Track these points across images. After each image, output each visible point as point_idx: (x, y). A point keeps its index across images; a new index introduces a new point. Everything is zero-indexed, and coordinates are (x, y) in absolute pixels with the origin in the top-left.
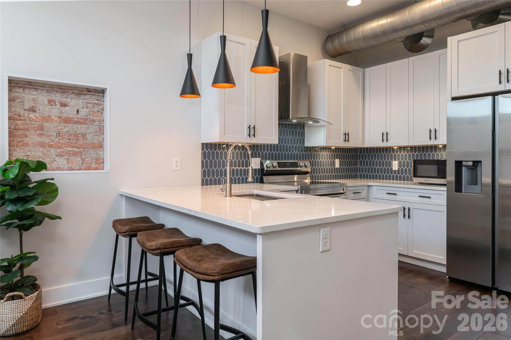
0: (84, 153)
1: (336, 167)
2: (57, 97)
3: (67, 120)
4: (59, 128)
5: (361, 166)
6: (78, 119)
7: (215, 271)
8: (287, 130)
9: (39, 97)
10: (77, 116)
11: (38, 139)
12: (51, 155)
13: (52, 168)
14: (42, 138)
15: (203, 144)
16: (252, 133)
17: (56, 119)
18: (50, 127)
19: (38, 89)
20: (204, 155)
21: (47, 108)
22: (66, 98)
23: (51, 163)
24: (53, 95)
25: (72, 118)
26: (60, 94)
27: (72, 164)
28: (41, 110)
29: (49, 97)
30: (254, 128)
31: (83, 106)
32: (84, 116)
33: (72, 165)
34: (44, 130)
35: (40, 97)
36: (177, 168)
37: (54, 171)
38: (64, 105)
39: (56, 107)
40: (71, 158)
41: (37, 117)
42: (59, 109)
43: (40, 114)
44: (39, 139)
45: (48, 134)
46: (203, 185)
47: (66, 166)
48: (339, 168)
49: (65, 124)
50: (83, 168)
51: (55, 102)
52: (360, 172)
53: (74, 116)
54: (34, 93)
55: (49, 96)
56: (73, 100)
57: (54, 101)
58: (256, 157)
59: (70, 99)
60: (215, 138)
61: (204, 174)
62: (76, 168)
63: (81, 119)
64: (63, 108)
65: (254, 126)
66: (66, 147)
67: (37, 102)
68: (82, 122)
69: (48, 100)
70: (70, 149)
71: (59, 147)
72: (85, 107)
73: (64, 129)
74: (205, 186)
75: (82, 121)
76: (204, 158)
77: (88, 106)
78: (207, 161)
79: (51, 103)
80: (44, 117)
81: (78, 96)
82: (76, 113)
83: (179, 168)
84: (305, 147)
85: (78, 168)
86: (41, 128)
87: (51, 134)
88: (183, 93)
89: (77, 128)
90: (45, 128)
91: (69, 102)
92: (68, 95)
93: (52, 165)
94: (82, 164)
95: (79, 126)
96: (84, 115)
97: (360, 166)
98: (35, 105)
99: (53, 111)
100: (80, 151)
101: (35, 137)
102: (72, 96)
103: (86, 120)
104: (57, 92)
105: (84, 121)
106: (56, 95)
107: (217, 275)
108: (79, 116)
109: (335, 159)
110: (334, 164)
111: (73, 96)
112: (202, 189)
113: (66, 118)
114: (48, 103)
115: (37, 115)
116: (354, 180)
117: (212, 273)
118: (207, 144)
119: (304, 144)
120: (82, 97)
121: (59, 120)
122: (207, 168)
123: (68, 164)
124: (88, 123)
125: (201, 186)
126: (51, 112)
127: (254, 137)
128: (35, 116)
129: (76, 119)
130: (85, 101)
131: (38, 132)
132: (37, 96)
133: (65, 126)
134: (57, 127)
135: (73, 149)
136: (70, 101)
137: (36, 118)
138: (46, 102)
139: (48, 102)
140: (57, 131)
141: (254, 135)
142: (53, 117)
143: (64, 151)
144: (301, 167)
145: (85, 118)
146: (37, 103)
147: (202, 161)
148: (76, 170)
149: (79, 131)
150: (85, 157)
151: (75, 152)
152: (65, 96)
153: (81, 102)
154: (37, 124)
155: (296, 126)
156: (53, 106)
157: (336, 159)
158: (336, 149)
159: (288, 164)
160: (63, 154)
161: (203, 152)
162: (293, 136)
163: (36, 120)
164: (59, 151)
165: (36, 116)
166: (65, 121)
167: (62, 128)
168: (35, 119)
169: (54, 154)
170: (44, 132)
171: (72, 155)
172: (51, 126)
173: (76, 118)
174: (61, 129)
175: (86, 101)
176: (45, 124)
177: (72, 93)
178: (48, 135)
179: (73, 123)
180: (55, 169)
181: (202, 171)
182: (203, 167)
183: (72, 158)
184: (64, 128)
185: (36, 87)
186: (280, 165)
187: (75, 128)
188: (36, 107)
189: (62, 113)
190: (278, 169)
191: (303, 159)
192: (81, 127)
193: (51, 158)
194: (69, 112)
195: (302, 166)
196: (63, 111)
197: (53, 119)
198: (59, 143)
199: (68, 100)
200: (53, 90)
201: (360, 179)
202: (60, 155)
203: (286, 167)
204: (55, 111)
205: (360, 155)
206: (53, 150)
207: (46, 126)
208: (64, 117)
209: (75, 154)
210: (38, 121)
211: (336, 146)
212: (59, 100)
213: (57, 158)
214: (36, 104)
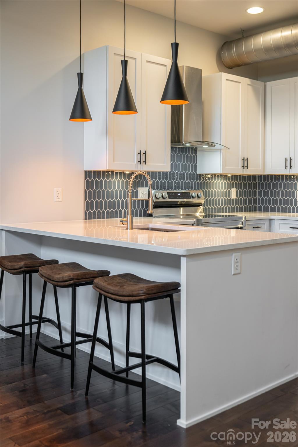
1: (232, 198)
5: (261, 196)
7: (142, 292)
8: (177, 155)
15: (86, 172)
16: (143, 159)
20: (87, 185)
30: (145, 153)
36: (59, 199)
46: (85, 219)
48: (236, 199)
52: (259, 204)
58: (143, 186)
60: (103, 165)
61: (87, 206)
65: (145, 151)
74: (88, 220)
76: (88, 188)
78: (90, 192)
83: (60, 200)
84: (198, 174)
88: (73, 117)
97: (259, 197)
107: (144, 295)
109: (231, 189)
110: (230, 193)
112: (85, 222)
116: (253, 213)
117: (138, 293)
118: (90, 172)
119: (196, 170)
122: (90, 199)
125: (83, 220)
127: (145, 164)
141: (145, 162)
144: (193, 197)
147: (85, 192)
155: (187, 149)
157: (233, 188)
158: (232, 176)
159: (179, 194)
161: (86, 181)
162: (184, 162)
181: (84, 202)
182: (85, 199)
186: (170, 195)
190: (168, 200)
191: (195, 189)
195: (195, 196)
201: (259, 212)
203: (177, 198)
205: (259, 184)
211: (233, 174)
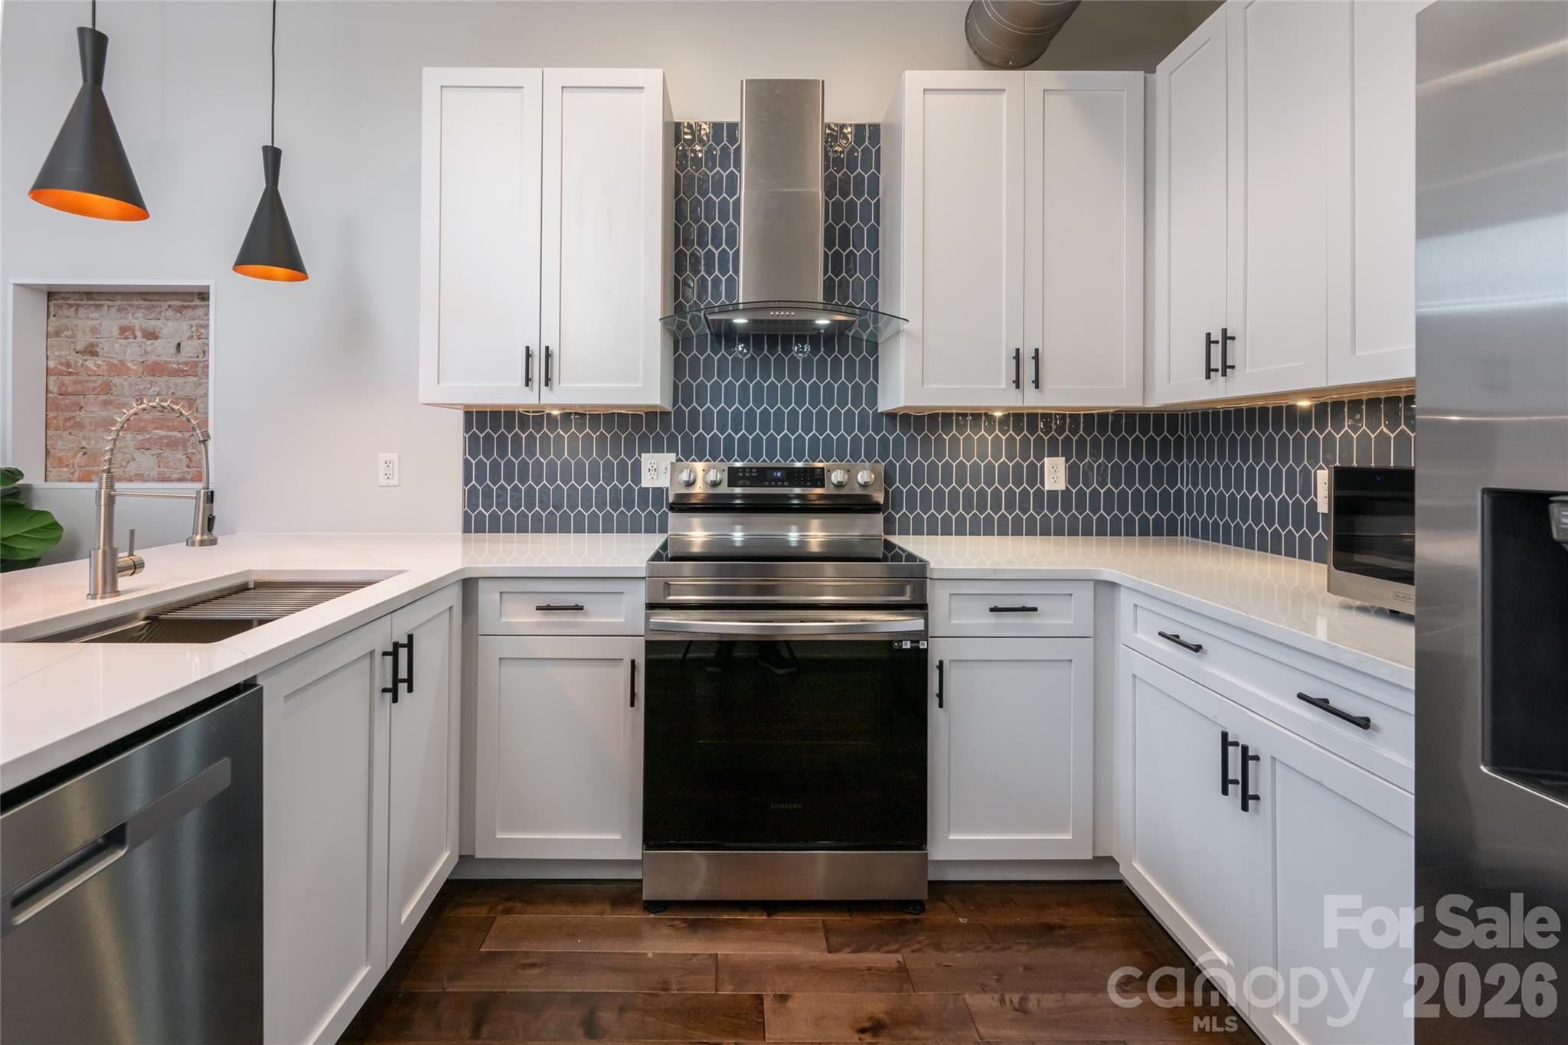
0: (191, 442)
1: (1047, 487)
2: (138, 319)
3: (156, 369)
4: (141, 387)
5: (1195, 485)
6: (179, 364)
9: (104, 323)
10: (178, 358)
11: (101, 413)
12: (126, 447)
13: (127, 475)
14: (108, 410)
17: (135, 368)
18: (123, 386)
19: (102, 305)
20: (472, 445)
21: (117, 345)
22: (156, 319)
23: (124, 464)
24: (130, 316)
25: (166, 362)
26: (144, 311)
27: (167, 467)
28: (105, 350)
29: (121, 321)
31: (189, 334)
32: (191, 357)
33: (165, 470)
34: (112, 394)
35: (106, 323)
36: (389, 481)
37: (132, 481)
38: (151, 335)
39: (136, 341)
40: (165, 454)
41: (99, 366)
42: (140, 346)
43: (105, 359)
44: (103, 413)
45: (120, 402)
46: (467, 529)
47: (154, 474)
48: (1066, 493)
49: (152, 378)
50: (189, 477)
51: (134, 330)
53: (170, 359)
54: (95, 315)
55: (121, 318)
56: (170, 323)
57: (132, 329)
58: (658, 449)
59: (165, 322)
61: (471, 499)
62: (173, 476)
63: (186, 363)
64: (150, 342)
65: (548, 348)
66: (156, 429)
67: (100, 334)
68: (187, 371)
69: (120, 327)
70: (163, 433)
71: (142, 430)
72: (195, 337)
73: (150, 388)
74: (473, 535)
75: (186, 369)
76: (473, 454)
77: (201, 334)
78: (481, 465)
79: (125, 332)
80: (114, 364)
81: (181, 313)
82: (173, 351)
83: (394, 481)
84: (882, 413)
85: (177, 476)
86: (107, 388)
87: (126, 400)
89: (176, 385)
90: (114, 388)
91: (161, 328)
92: (160, 312)
93: (128, 469)
94: (188, 467)
95: (180, 380)
96: (190, 355)
97: (1190, 486)
98: (96, 340)
99: (129, 352)
100: (181, 439)
101: (95, 409)
102: (167, 313)
103: (197, 366)
104: (138, 307)
105: (192, 367)
106: (136, 316)
108: (183, 357)
109: (1040, 458)
110: (1036, 475)
111: (170, 313)
112: (465, 540)
113: (156, 363)
114: (119, 334)
115: (99, 362)
118: (482, 414)
120: (189, 313)
121: (141, 369)
122: (480, 481)
123: (159, 467)
124: (199, 373)
125: (461, 533)
126: (125, 352)
128: (95, 364)
129: (174, 366)
130: (193, 323)
131: (103, 398)
132: (98, 322)
133: (151, 383)
134: (137, 384)
135: (169, 433)
136: (162, 326)
137: (97, 368)
138: (116, 332)
139: (119, 331)
140: (138, 393)
142: (129, 364)
143: (151, 438)
144: (834, 484)
145: (193, 362)
146: (98, 336)
147: (466, 461)
148: (172, 481)
149: (181, 393)
150: (192, 451)
151: (173, 439)
152: (153, 315)
153: (185, 325)
154: (100, 382)
156: (131, 340)
157: (1048, 456)
159: (779, 474)
160: (148, 446)
161: (467, 436)
163: (97, 373)
164: (140, 437)
165: (99, 364)
166: (153, 370)
167: (146, 388)
168: (96, 369)
169: (131, 444)
170: (112, 398)
171: (167, 446)
172: (125, 383)
173: (175, 364)
174: (144, 389)
175: (197, 321)
176: (116, 380)
177: (169, 306)
178: (119, 404)
179: (170, 375)
180: (133, 478)
181: (464, 490)
182: (467, 480)
183: (167, 453)
184: (149, 386)
185: (98, 302)
186: (734, 477)
187: (172, 385)
188: (97, 345)
189: (146, 353)
190: (728, 490)
192: (185, 382)
193: (125, 453)
194: (161, 350)
195: (839, 482)
196: (149, 349)
197: (129, 369)
198: (141, 420)
199: (159, 323)
200: (131, 305)
201: (1190, 538)
202: (142, 447)
203: (767, 483)
204: (131, 352)
205: (1190, 440)
206: (129, 436)
207: (115, 386)
208: (151, 362)
209: (172, 444)
210: (101, 374)
212: (141, 326)
213: (137, 455)
214: (97, 338)
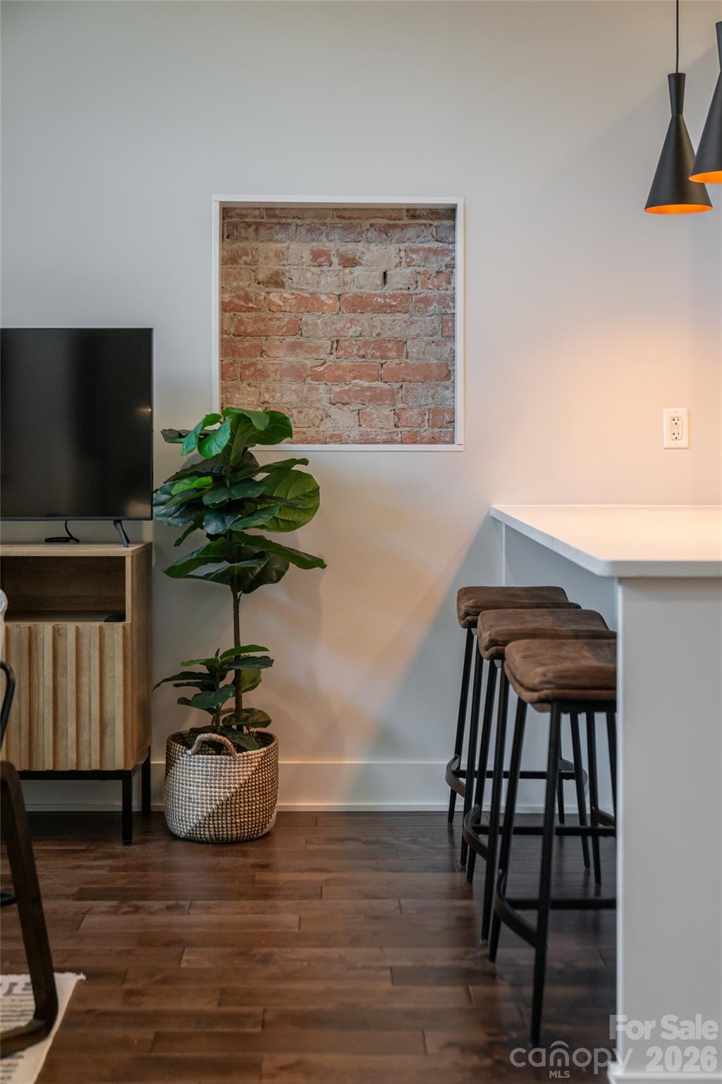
0: (400, 395)
2: (334, 245)
3: (358, 304)
4: (339, 326)
6: (385, 297)
9: (292, 246)
10: (383, 291)
11: (287, 359)
12: (319, 401)
13: (320, 437)
14: (297, 356)
17: (330, 302)
18: (316, 325)
19: (290, 225)
21: (308, 274)
22: (355, 242)
23: (317, 422)
24: (323, 237)
25: (369, 295)
26: (341, 232)
27: (371, 427)
28: (294, 280)
29: (315, 244)
31: (398, 260)
32: (401, 289)
33: (369, 430)
34: (301, 335)
35: (295, 247)
36: (677, 442)
37: (326, 443)
38: (350, 262)
39: (331, 268)
40: (368, 410)
41: (285, 300)
42: (337, 275)
43: (293, 291)
44: (291, 359)
45: (312, 345)
47: (355, 433)
49: (353, 316)
50: (399, 438)
51: (329, 256)
53: (374, 292)
54: (280, 236)
55: (313, 240)
56: (373, 247)
57: (326, 254)
59: (366, 245)
62: (378, 437)
63: (393, 297)
64: (347, 271)
66: (354, 378)
67: (287, 260)
68: (396, 306)
69: (312, 250)
70: (366, 384)
71: (338, 380)
72: (404, 264)
73: (351, 327)
75: (395, 303)
77: (413, 260)
79: (318, 258)
80: (303, 297)
81: (386, 234)
82: (379, 281)
83: (682, 443)
85: (384, 437)
86: (296, 328)
87: (320, 343)
89: (383, 324)
90: (305, 328)
91: (363, 253)
92: (361, 234)
93: (321, 429)
94: (396, 426)
95: (388, 318)
96: (400, 286)
98: (282, 268)
99: (323, 282)
100: (389, 390)
101: (281, 354)
102: (369, 234)
103: (407, 301)
104: (334, 227)
105: (401, 301)
106: (331, 237)
108: (389, 290)
111: (372, 234)
113: (356, 296)
114: (312, 260)
115: (285, 295)
120: (397, 234)
121: (339, 304)
123: (360, 425)
124: (411, 307)
126: (318, 283)
128: (281, 298)
129: (380, 300)
130: (402, 246)
131: (290, 340)
133: (351, 321)
134: (333, 323)
135: (373, 384)
136: (365, 250)
137: (283, 302)
138: (307, 257)
139: (311, 257)
140: (334, 334)
142: (323, 298)
143: (350, 390)
145: (403, 295)
146: (285, 263)
148: (379, 443)
149: (388, 334)
150: (401, 405)
151: (378, 391)
152: (352, 237)
153: (392, 248)
154: (286, 319)
156: (325, 268)
160: (346, 400)
163: (283, 309)
164: (337, 389)
165: (285, 298)
166: (353, 305)
167: (344, 327)
168: (282, 304)
169: (326, 397)
170: (302, 339)
171: (370, 400)
172: (319, 321)
173: (380, 297)
174: (342, 329)
175: (407, 244)
176: (306, 317)
177: (371, 225)
178: (311, 347)
179: (374, 311)
180: (328, 440)
183: (370, 409)
184: (349, 325)
185: (284, 221)
187: (378, 324)
188: (284, 274)
189: (345, 284)
192: (394, 321)
193: (318, 409)
194: (363, 279)
196: (348, 278)
197: (323, 303)
198: (338, 368)
199: (361, 247)
200: (324, 224)
202: (342, 403)
204: (327, 282)
206: (322, 388)
207: (306, 324)
208: (351, 294)
209: (377, 398)
210: (288, 309)
212: (338, 250)
213: (333, 410)
214: (284, 265)
